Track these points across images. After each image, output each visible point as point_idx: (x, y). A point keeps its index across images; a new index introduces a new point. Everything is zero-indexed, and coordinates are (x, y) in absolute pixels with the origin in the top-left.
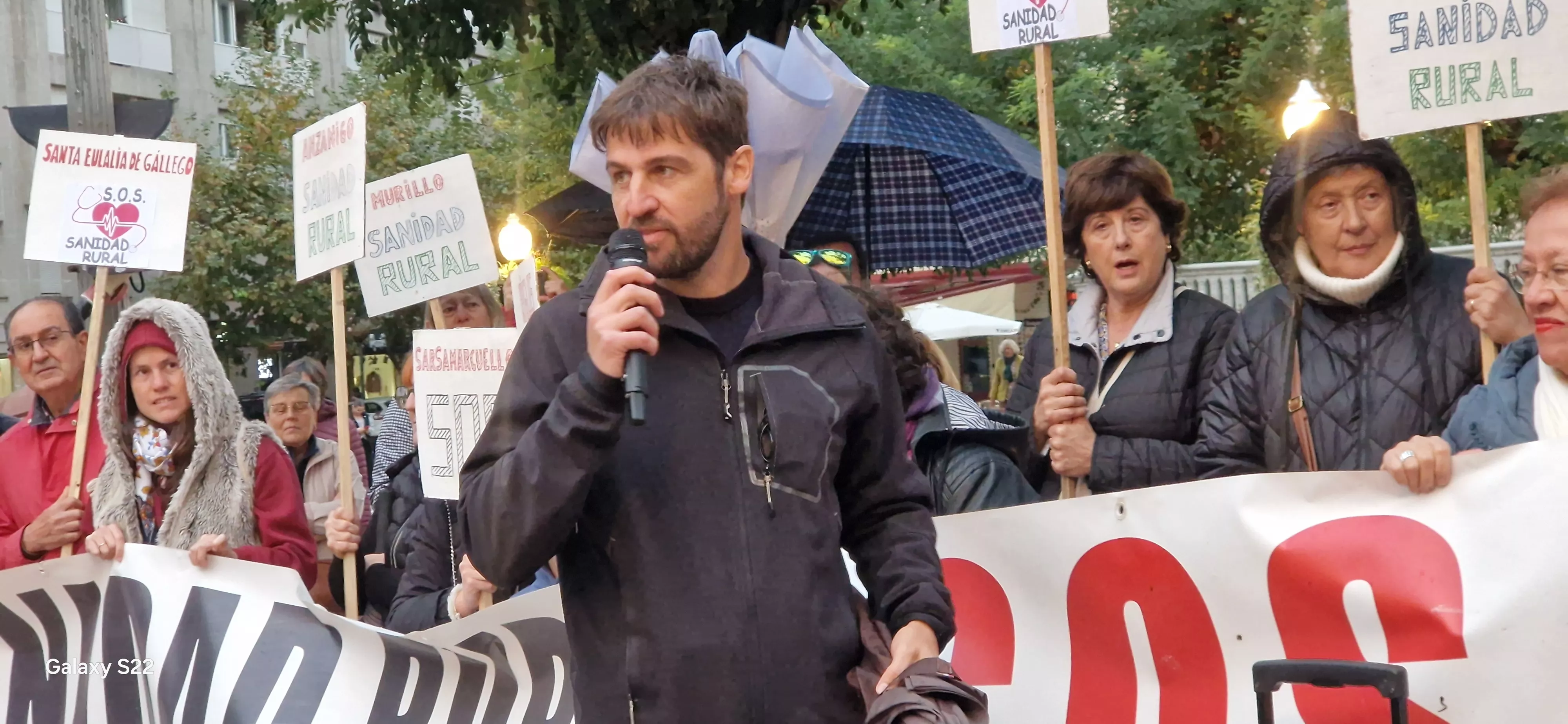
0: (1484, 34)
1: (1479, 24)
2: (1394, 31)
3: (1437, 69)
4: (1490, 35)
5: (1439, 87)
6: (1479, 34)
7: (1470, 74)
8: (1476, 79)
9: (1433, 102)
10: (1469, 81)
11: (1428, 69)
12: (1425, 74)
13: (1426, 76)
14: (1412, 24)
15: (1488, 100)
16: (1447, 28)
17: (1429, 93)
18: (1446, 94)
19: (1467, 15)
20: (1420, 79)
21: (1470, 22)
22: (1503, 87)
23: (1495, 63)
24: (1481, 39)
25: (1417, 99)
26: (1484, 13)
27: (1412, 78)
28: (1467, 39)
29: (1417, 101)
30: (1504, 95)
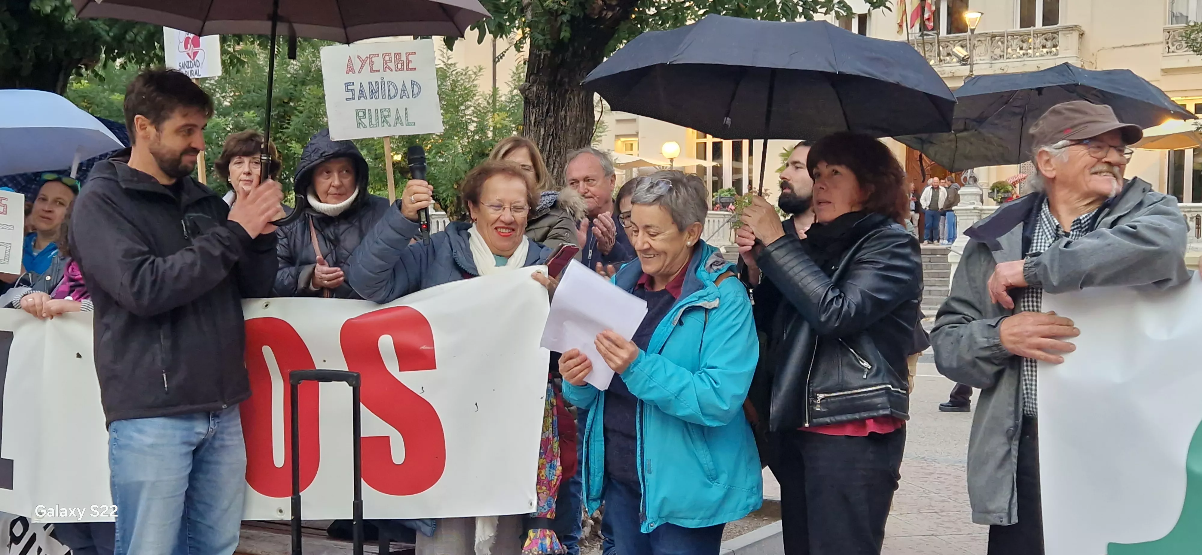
0: (391, 96)
1: (389, 91)
2: (348, 90)
3: (369, 110)
4: (395, 96)
5: (370, 119)
6: (389, 95)
7: (386, 113)
8: (389, 116)
9: (368, 126)
10: (385, 117)
11: (365, 110)
12: (363, 112)
13: (364, 113)
14: (357, 88)
15: (394, 126)
16: (374, 91)
17: (366, 121)
18: (374, 122)
19: (383, 86)
20: (361, 114)
21: (385, 90)
22: (401, 121)
23: (397, 109)
24: (390, 98)
25: (360, 123)
26: (391, 86)
27: (357, 114)
28: (384, 97)
29: (359, 124)
30: (402, 124)
